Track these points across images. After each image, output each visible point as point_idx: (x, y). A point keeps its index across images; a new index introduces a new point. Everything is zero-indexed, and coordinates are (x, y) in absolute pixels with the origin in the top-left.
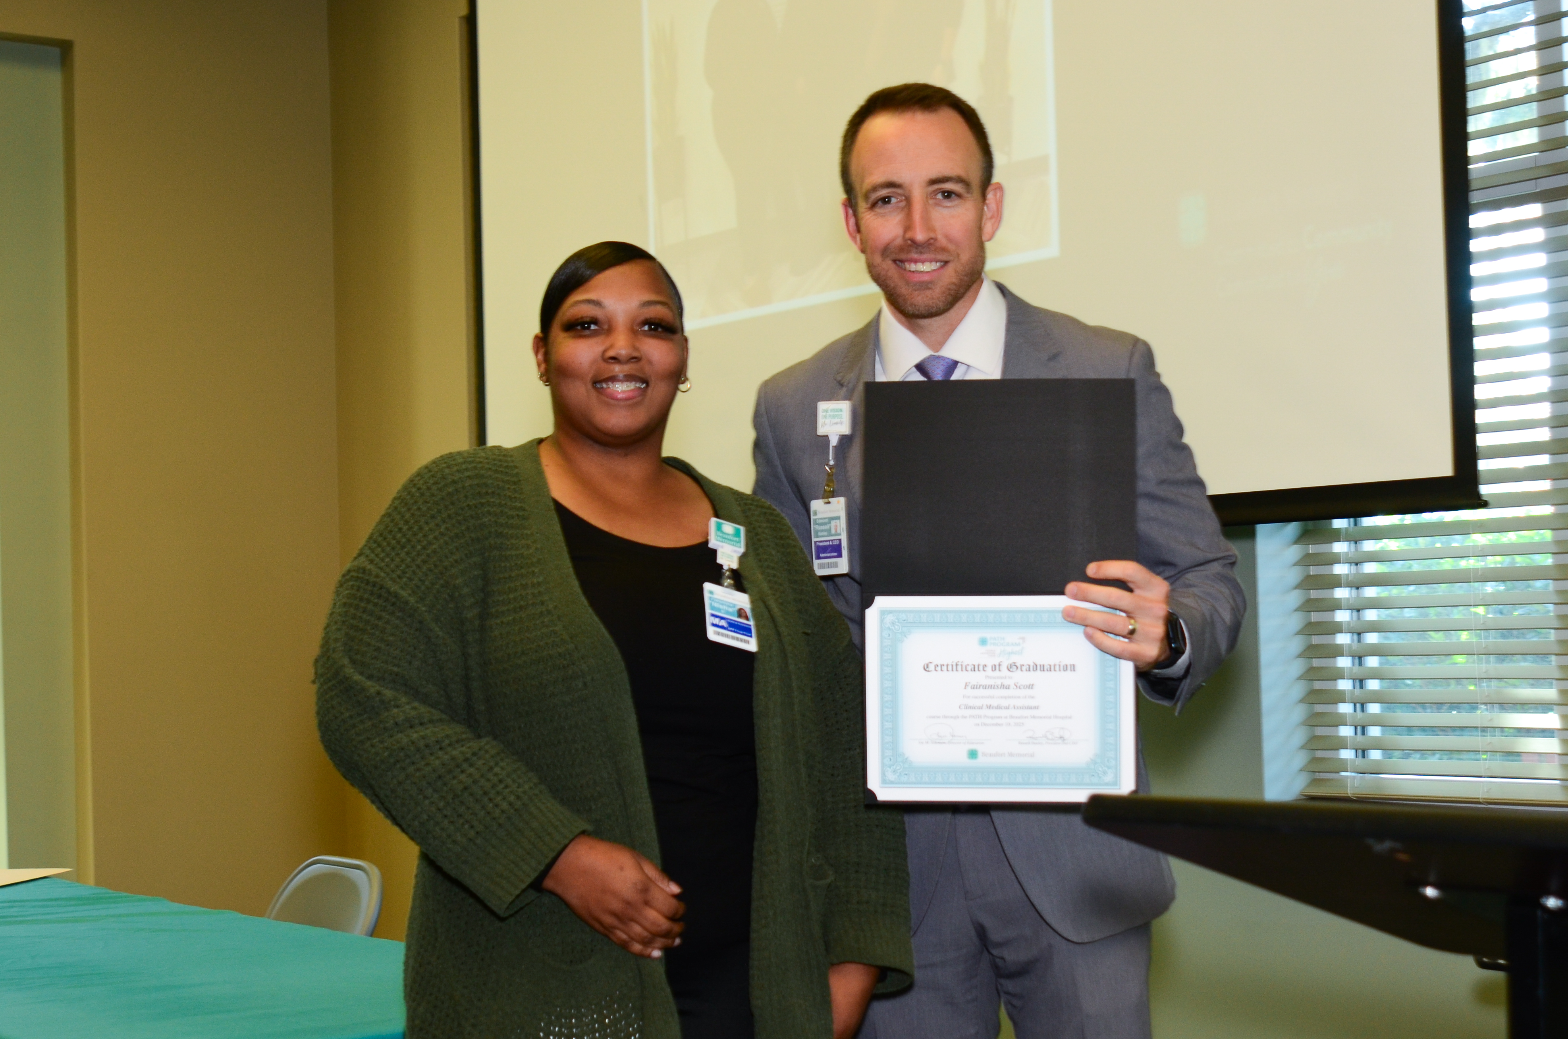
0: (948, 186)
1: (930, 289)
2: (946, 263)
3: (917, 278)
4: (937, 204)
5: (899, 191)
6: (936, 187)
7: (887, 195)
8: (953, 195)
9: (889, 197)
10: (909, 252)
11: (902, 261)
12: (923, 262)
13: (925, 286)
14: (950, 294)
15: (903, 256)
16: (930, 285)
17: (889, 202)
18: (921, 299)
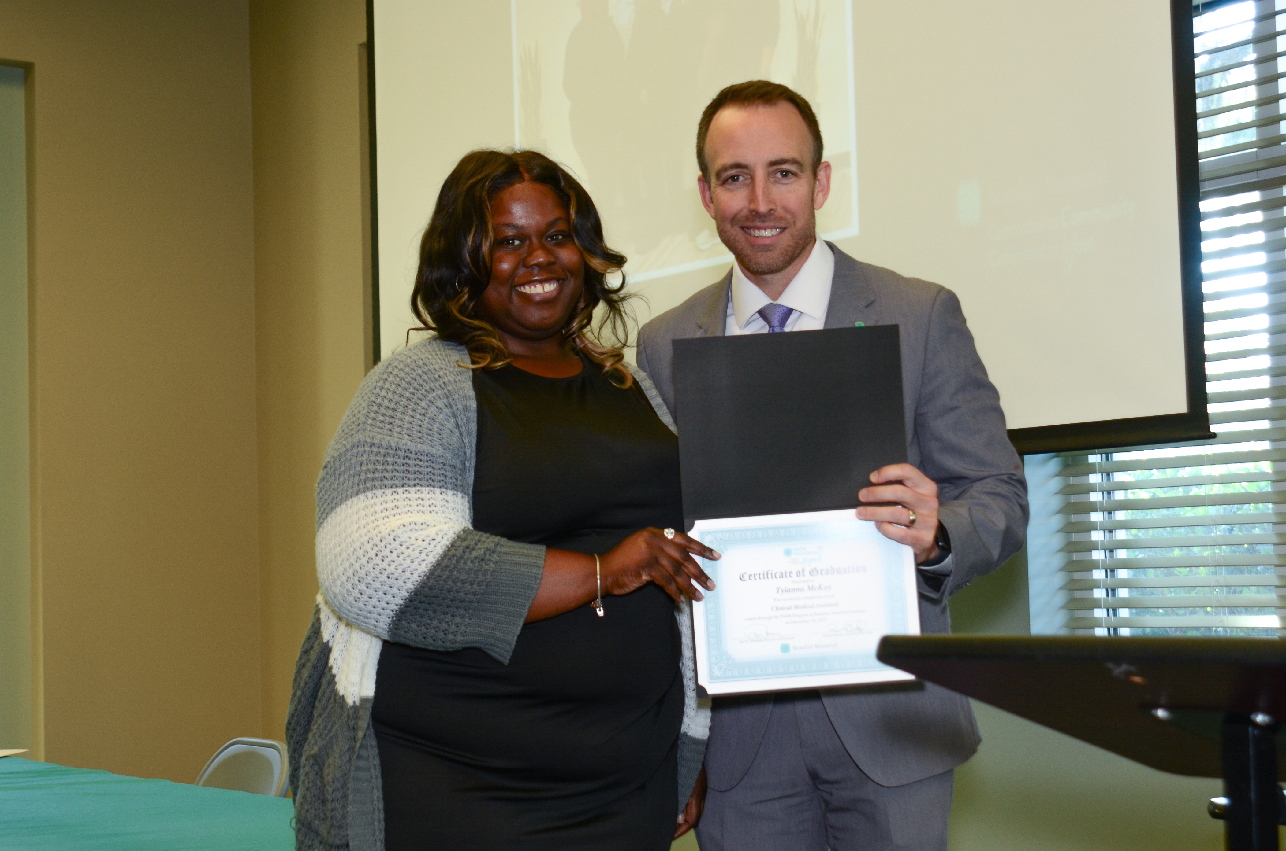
0: (786, 167)
1: (771, 250)
2: (784, 229)
3: (761, 242)
4: (777, 182)
5: (745, 171)
6: (775, 167)
7: (735, 174)
8: (790, 174)
9: (738, 176)
10: (753, 220)
11: (748, 228)
12: (765, 229)
13: (767, 248)
14: (787, 255)
15: (749, 224)
16: (771, 248)
17: (737, 180)
18: (763, 260)
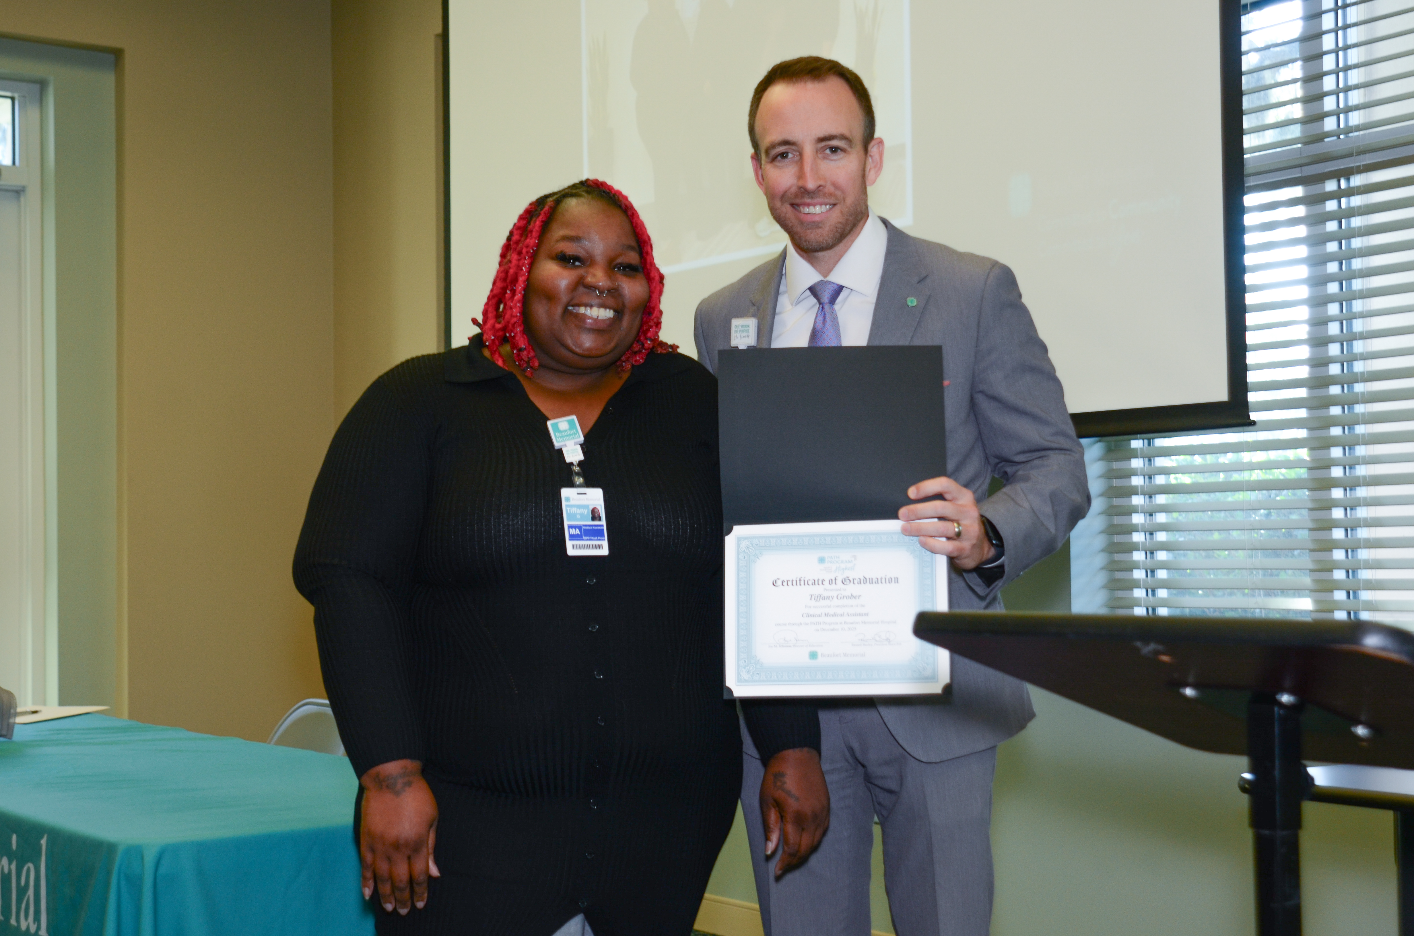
0: (834, 143)
1: (821, 228)
2: (834, 205)
3: (809, 218)
4: (825, 158)
5: (794, 147)
6: (824, 144)
7: (784, 151)
8: (839, 151)
9: (787, 153)
10: (802, 197)
11: (798, 205)
12: (814, 205)
13: (817, 225)
14: (837, 231)
15: (798, 201)
16: (820, 225)
17: (787, 156)
18: (814, 237)
